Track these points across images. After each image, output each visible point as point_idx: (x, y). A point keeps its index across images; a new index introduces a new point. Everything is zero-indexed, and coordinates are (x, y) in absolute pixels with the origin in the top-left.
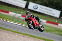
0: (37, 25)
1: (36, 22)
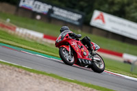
0: (83, 55)
1: (83, 49)
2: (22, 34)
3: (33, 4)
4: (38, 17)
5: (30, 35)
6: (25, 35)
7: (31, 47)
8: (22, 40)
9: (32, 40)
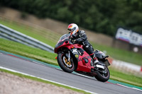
2: (119, 67)
3: (131, 36)
4: (136, 50)
5: (126, 68)
6: (122, 68)
7: (128, 80)
8: (118, 73)
9: (129, 72)
